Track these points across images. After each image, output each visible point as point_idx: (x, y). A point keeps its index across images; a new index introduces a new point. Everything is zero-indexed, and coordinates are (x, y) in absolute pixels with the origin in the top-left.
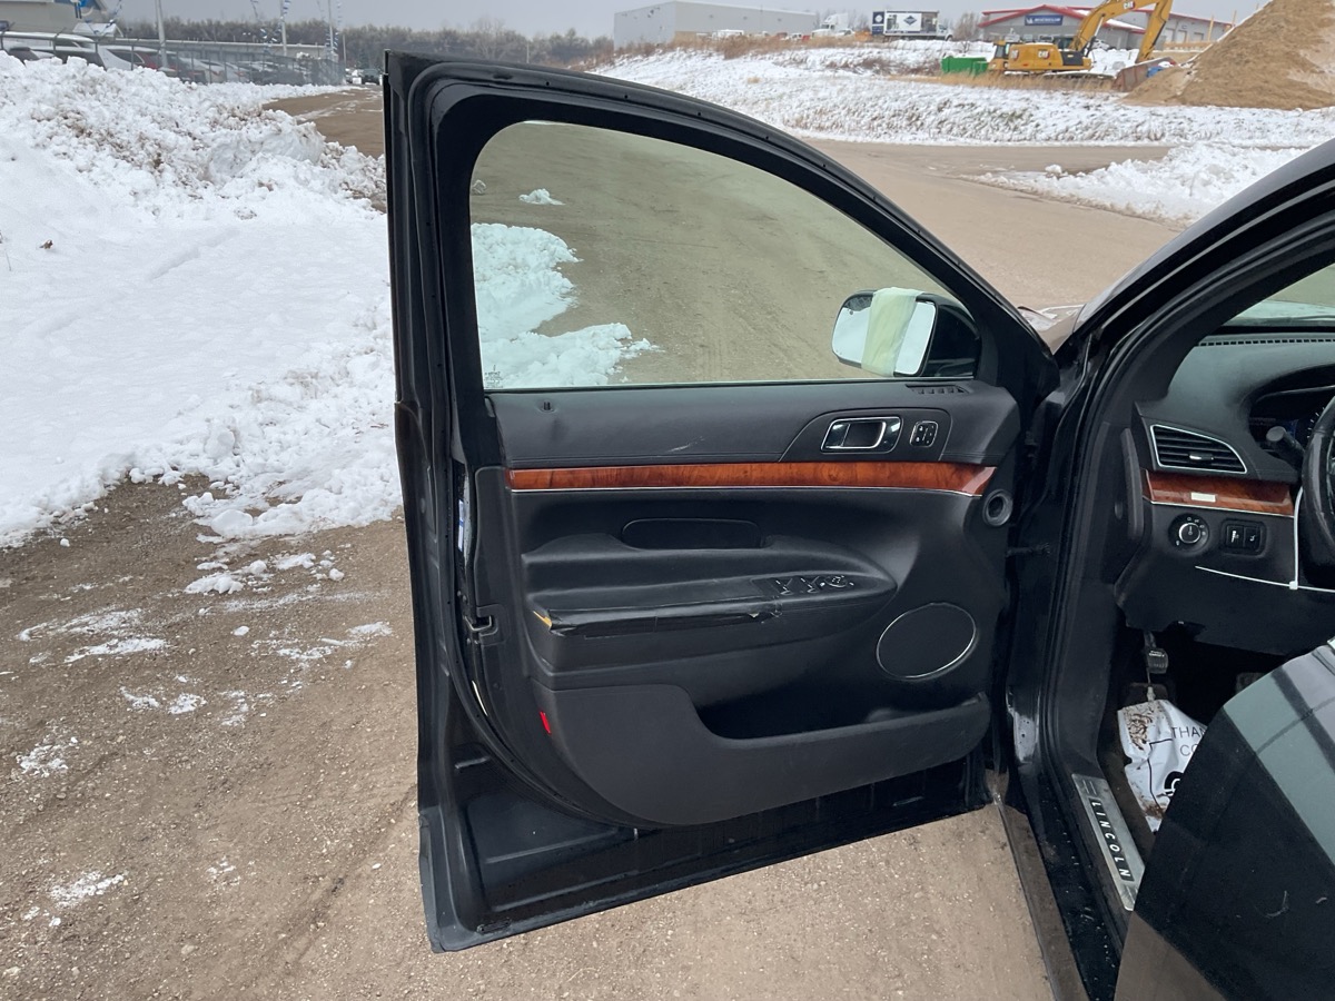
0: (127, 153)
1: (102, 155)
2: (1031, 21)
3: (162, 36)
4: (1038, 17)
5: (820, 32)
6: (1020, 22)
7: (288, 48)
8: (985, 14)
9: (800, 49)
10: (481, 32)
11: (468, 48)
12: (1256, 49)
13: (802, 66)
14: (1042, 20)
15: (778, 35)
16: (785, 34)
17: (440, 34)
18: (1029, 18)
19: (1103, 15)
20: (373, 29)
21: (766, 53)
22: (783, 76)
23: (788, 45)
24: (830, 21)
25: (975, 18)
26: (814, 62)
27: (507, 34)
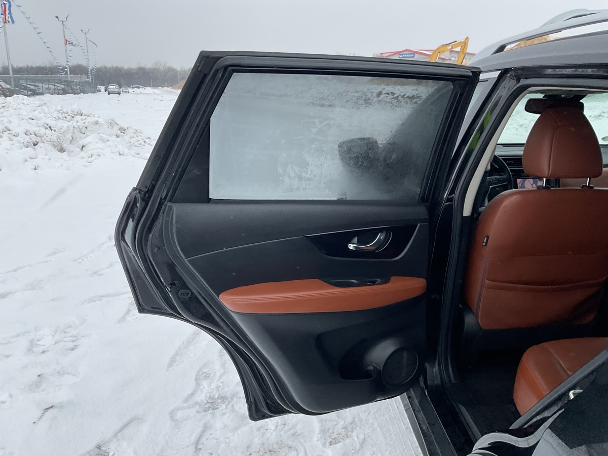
2: (401, 56)
3: (11, 72)
4: (405, 54)
6: (397, 57)
7: (70, 77)
8: (381, 54)
10: (156, 68)
11: (151, 75)
17: (137, 69)
18: (400, 55)
19: (439, 52)
20: (105, 67)
27: (168, 68)
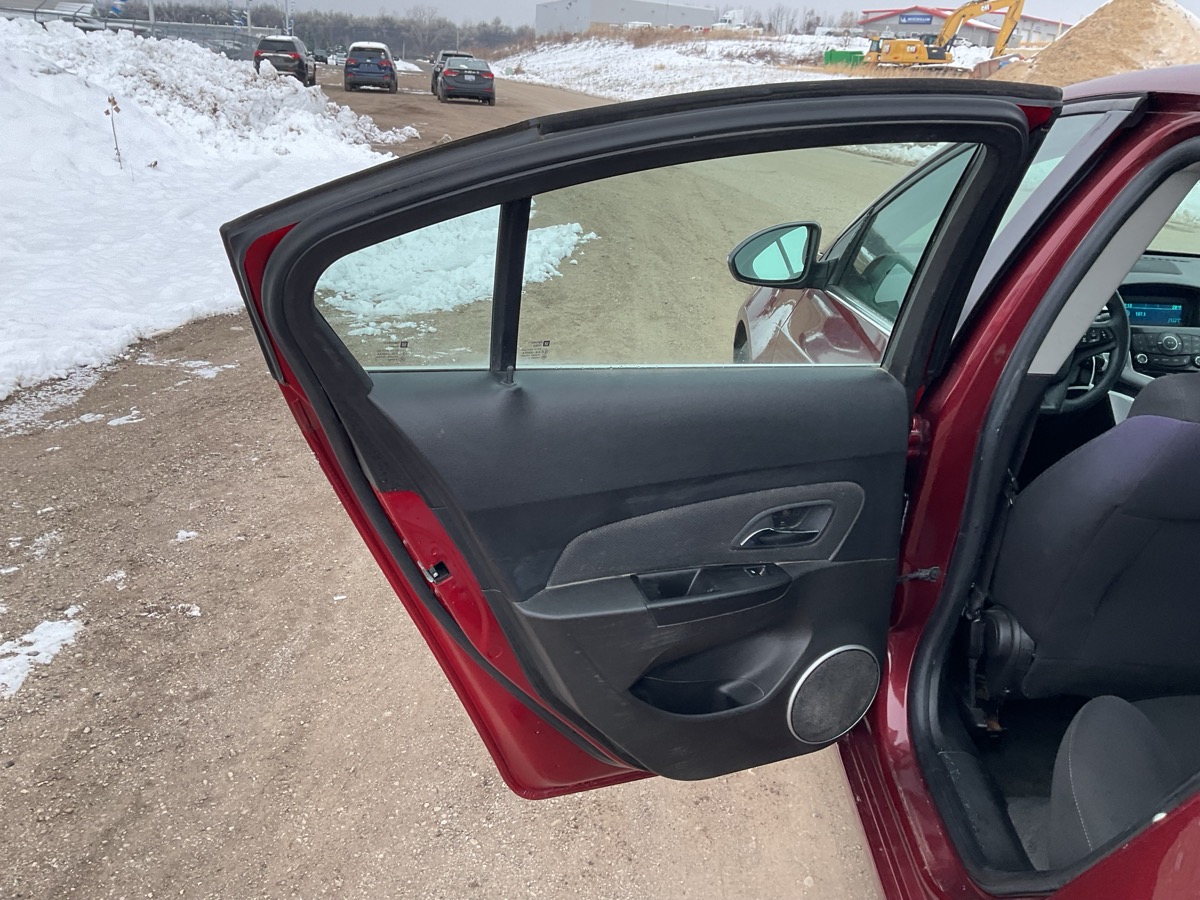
0: (192, 103)
1: (175, 103)
2: (904, 21)
4: (911, 16)
5: (718, 25)
6: (895, 21)
7: (252, 30)
8: (865, 13)
9: (701, 40)
10: (415, 19)
12: (1086, 48)
13: (702, 56)
14: (914, 19)
15: (682, 28)
16: (688, 27)
17: (378, 20)
18: (903, 17)
19: (964, 15)
21: (671, 43)
22: (686, 63)
23: (690, 37)
24: (728, 16)
25: (855, 17)
26: (713, 53)
27: (439, 22)
